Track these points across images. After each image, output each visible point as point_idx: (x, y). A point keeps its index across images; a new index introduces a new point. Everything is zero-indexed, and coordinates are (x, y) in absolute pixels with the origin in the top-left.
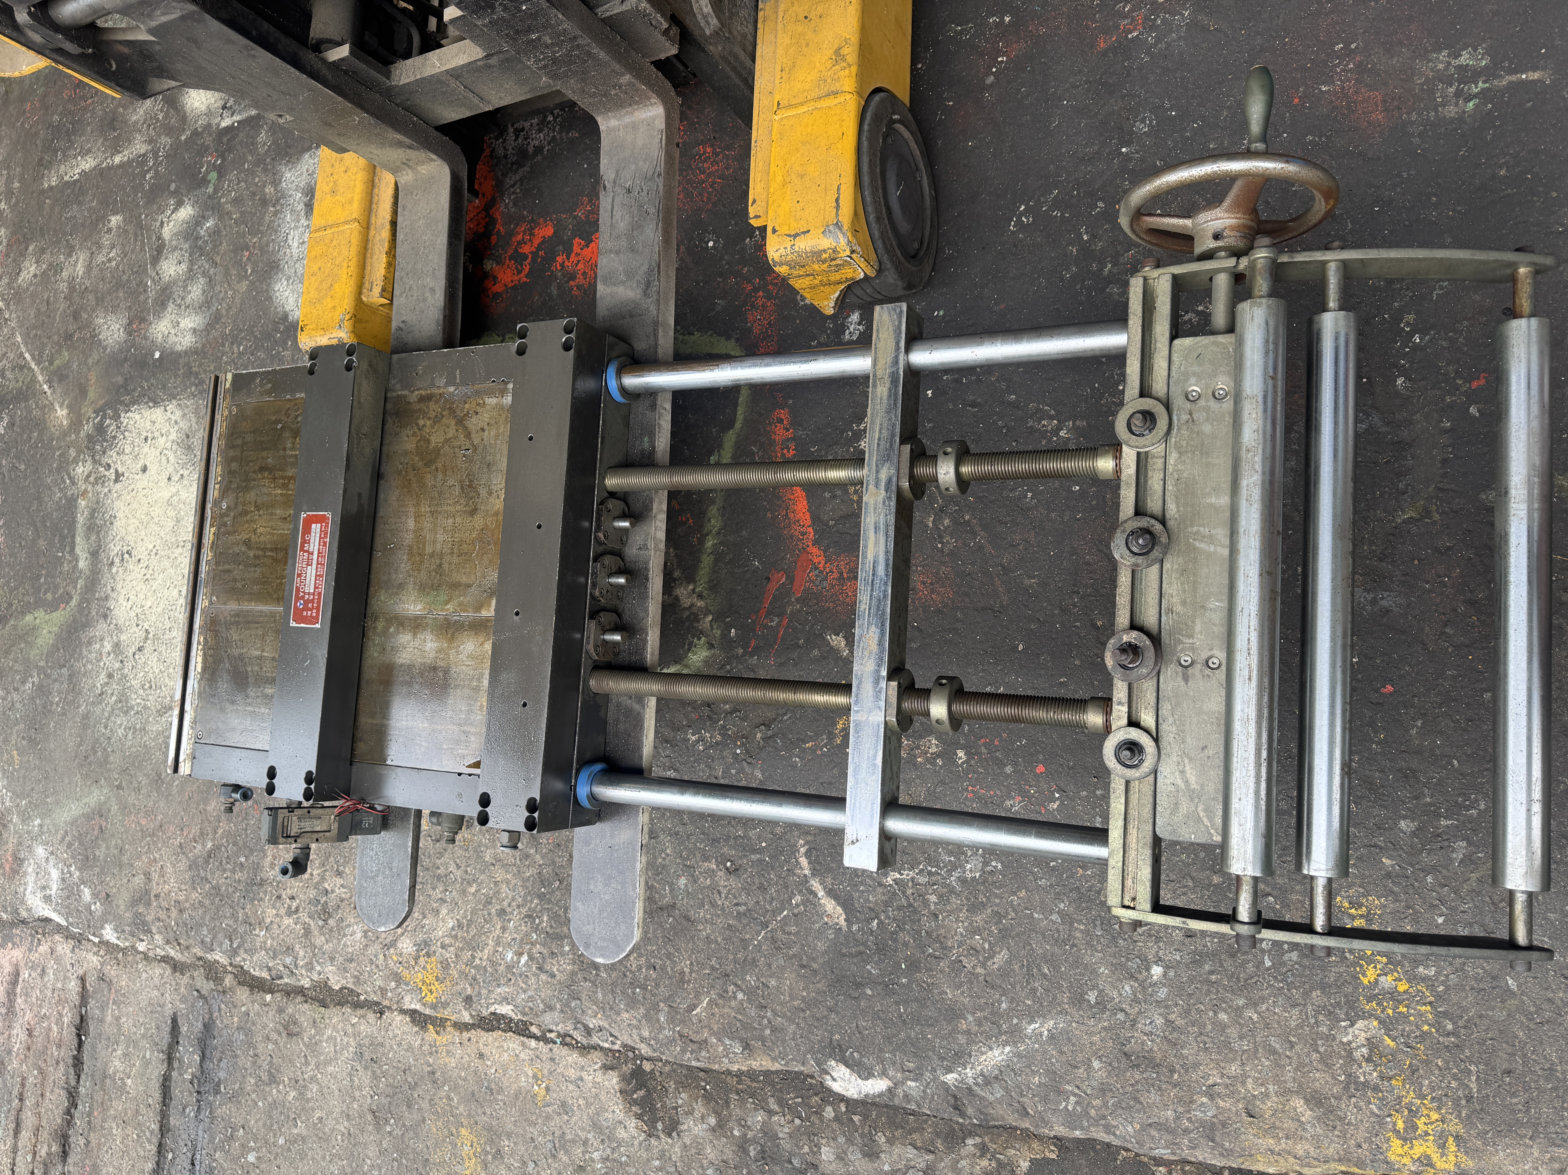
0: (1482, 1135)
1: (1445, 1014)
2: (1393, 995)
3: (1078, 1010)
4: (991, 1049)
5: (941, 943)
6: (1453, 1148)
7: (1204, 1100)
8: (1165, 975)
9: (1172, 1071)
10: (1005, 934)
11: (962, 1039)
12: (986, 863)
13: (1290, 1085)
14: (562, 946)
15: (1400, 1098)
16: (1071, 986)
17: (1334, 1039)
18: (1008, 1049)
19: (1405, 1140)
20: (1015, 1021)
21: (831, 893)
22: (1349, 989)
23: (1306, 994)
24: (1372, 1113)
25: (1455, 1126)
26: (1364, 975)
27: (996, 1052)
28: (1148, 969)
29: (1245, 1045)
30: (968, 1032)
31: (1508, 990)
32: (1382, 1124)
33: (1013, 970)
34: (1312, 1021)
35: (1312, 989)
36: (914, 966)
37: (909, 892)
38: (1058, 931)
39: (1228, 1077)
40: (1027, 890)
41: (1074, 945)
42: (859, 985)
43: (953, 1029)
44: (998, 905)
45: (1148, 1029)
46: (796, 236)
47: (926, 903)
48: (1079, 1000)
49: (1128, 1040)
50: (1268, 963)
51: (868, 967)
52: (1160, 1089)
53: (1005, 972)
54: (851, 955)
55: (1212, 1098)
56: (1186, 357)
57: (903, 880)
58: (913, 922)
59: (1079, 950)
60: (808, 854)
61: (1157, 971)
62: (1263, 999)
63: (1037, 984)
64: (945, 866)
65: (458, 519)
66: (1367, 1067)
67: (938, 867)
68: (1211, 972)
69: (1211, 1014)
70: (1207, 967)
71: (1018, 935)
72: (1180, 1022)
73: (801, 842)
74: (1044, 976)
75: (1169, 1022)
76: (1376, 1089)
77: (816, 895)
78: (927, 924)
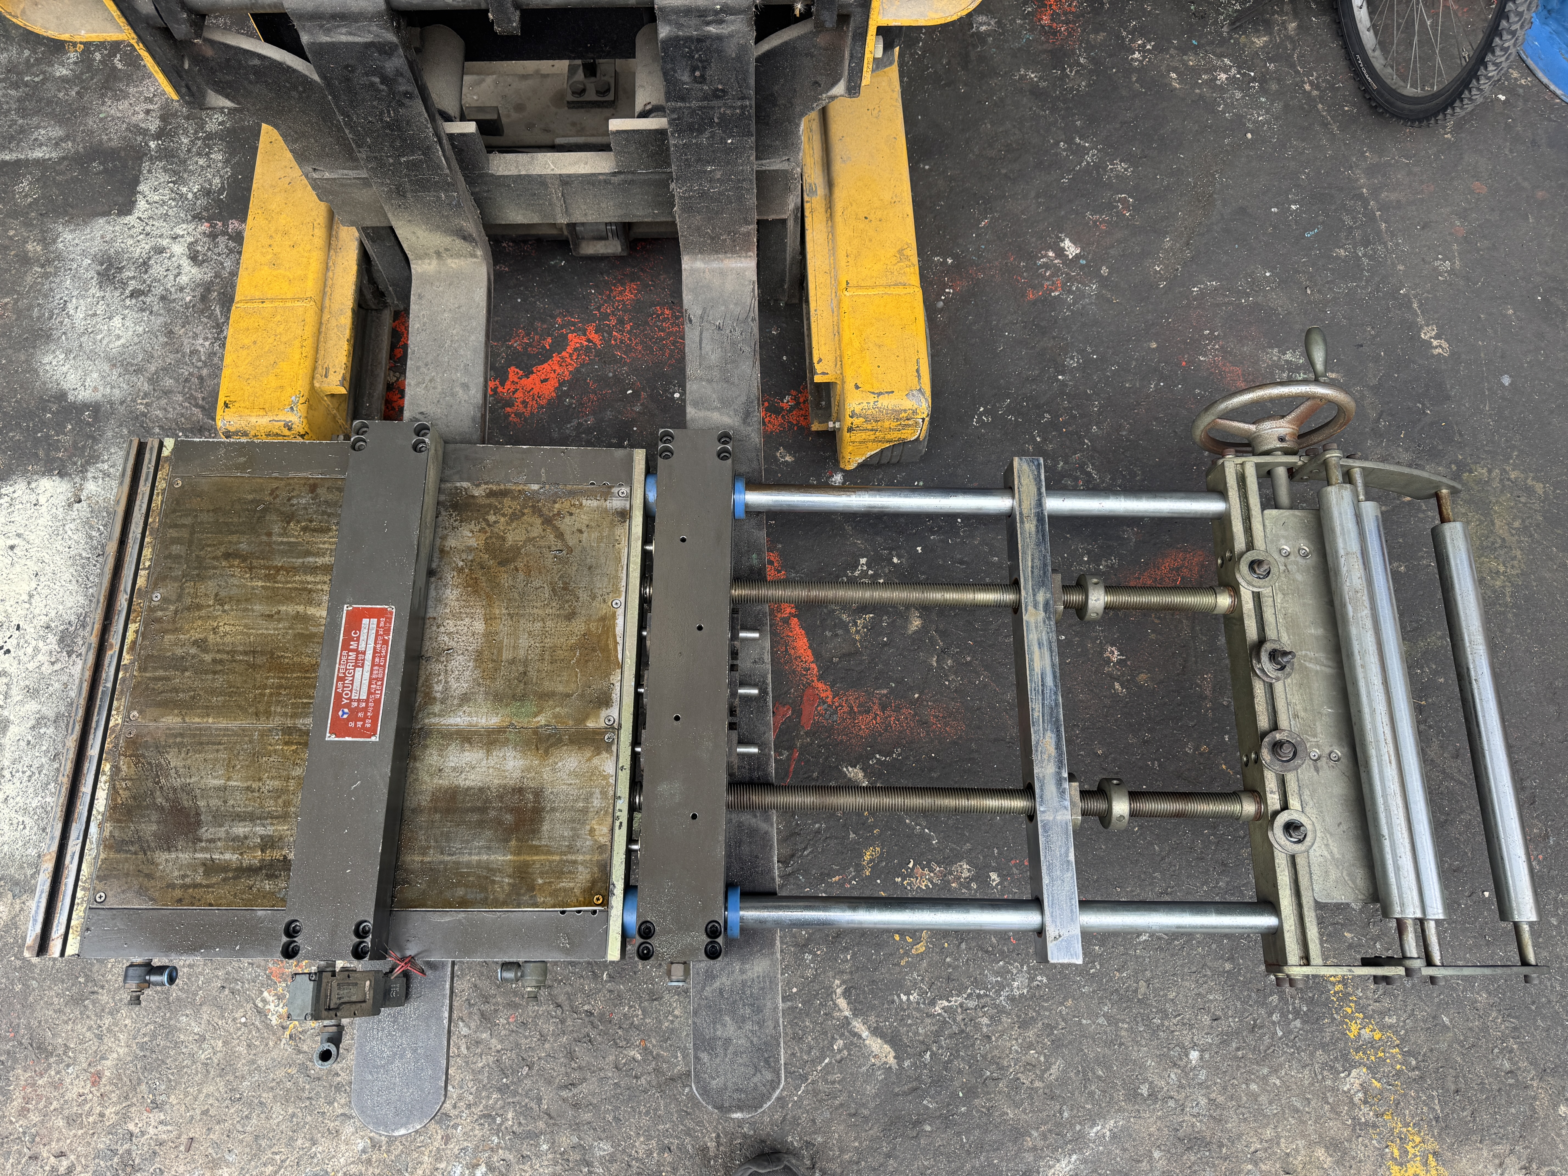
0: (1451, 1147)
1: (1409, 1053)
2: (1371, 1043)
3: (1134, 1106)
4: (1058, 1161)
5: (998, 1064)
6: (1434, 1164)
7: (1250, 1167)
8: (1201, 1058)
9: (1221, 1145)
10: (1058, 1044)
11: (1029, 1157)
12: (1032, 979)
13: (1313, 1137)
14: (538, 1145)
15: (1392, 1130)
16: (1125, 1083)
17: (1338, 1090)
18: (1074, 1157)
19: (1401, 1165)
20: (1078, 1127)
21: (876, 1032)
22: (1341, 1045)
23: (1312, 1055)
24: (1375, 1147)
25: (1432, 1145)
26: (1350, 1031)
27: (1064, 1163)
28: (1187, 1055)
29: (1275, 1108)
30: (1034, 1149)
31: (1445, 1026)
32: (1382, 1156)
33: (1070, 1078)
34: (1320, 1077)
35: (1316, 1049)
36: (971, 1092)
37: (959, 1018)
38: (1106, 1033)
39: (1266, 1141)
40: (1074, 999)
41: (1121, 1044)
42: (918, 1123)
43: (1020, 1149)
44: (1048, 1017)
45: (1196, 1110)
46: (880, 394)
47: (977, 1027)
48: (1133, 1095)
49: (1180, 1124)
50: (1280, 1034)
51: (925, 1102)
52: (1214, 1165)
53: (1063, 1081)
54: (905, 1094)
55: (1256, 1164)
56: (1275, 523)
57: (951, 1007)
58: (966, 1047)
59: (1127, 1048)
60: (846, 994)
61: (1194, 1055)
62: (1281, 1066)
63: (1093, 1088)
64: (993, 987)
65: (549, 623)
66: (1365, 1109)
67: (986, 989)
68: (1238, 1049)
69: (1244, 1086)
70: (1234, 1045)
71: (1070, 1043)
72: (1221, 1099)
73: (837, 982)
74: (1099, 1078)
75: (1212, 1101)
76: (1374, 1126)
77: (860, 1037)
78: (981, 1048)
